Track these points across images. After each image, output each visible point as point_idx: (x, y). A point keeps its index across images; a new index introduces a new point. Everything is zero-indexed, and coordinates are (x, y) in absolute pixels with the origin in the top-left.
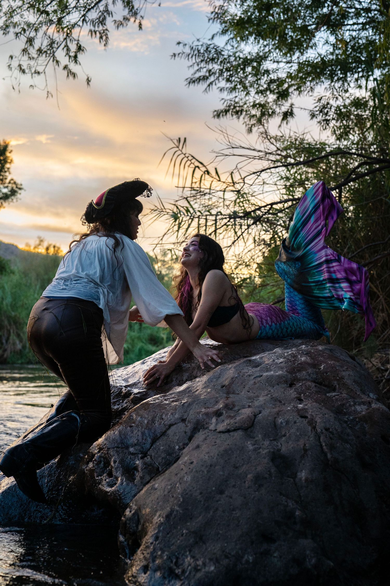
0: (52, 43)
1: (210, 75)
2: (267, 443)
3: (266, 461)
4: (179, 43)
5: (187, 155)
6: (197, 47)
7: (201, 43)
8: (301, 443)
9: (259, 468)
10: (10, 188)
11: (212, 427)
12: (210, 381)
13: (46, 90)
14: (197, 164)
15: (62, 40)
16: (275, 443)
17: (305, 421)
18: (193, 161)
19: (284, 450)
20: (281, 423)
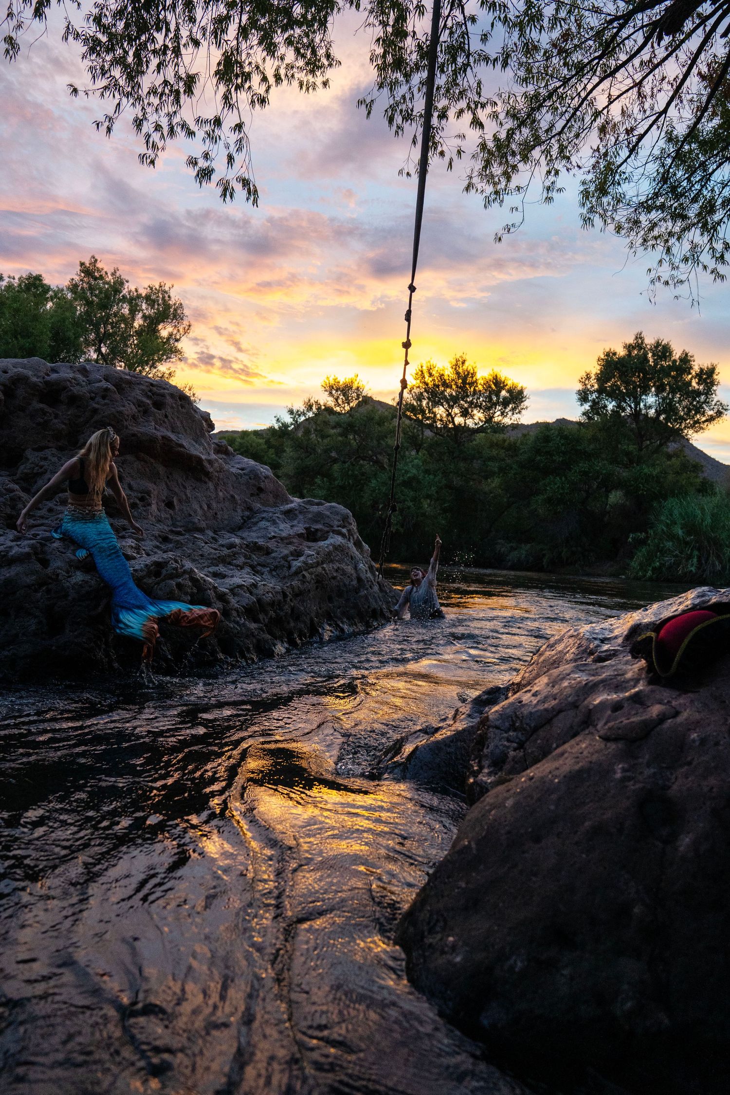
0: (694, 247)
2: (649, 772)
8: (708, 783)
9: (608, 815)
10: (716, 410)
13: (691, 298)
15: (706, 241)
16: (668, 773)
20: (694, 741)
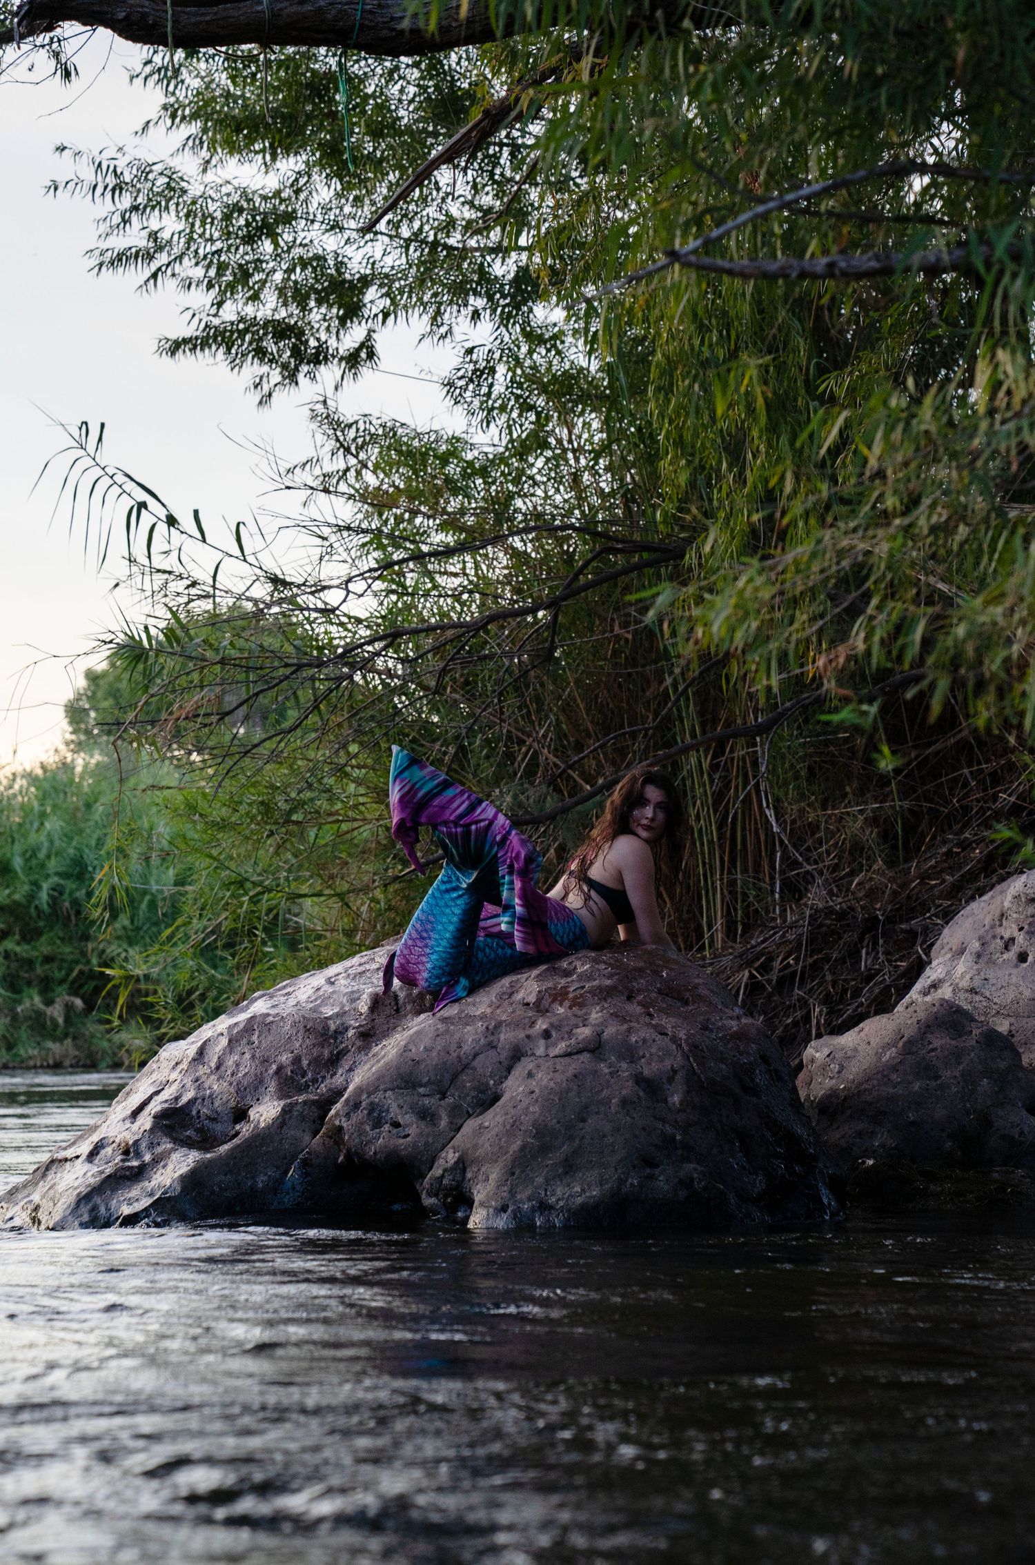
1: (160, 249)
2: (624, 1065)
3: (630, 1083)
4: (62, 149)
5: (110, 471)
6: (112, 163)
7: (127, 159)
8: (668, 1063)
9: (624, 1092)
11: (540, 1051)
12: (500, 997)
14: (142, 496)
16: (634, 1066)
17: (667, 1040)
18: (129, 486)
19: (646, 1072)
20: (636, 1042)
